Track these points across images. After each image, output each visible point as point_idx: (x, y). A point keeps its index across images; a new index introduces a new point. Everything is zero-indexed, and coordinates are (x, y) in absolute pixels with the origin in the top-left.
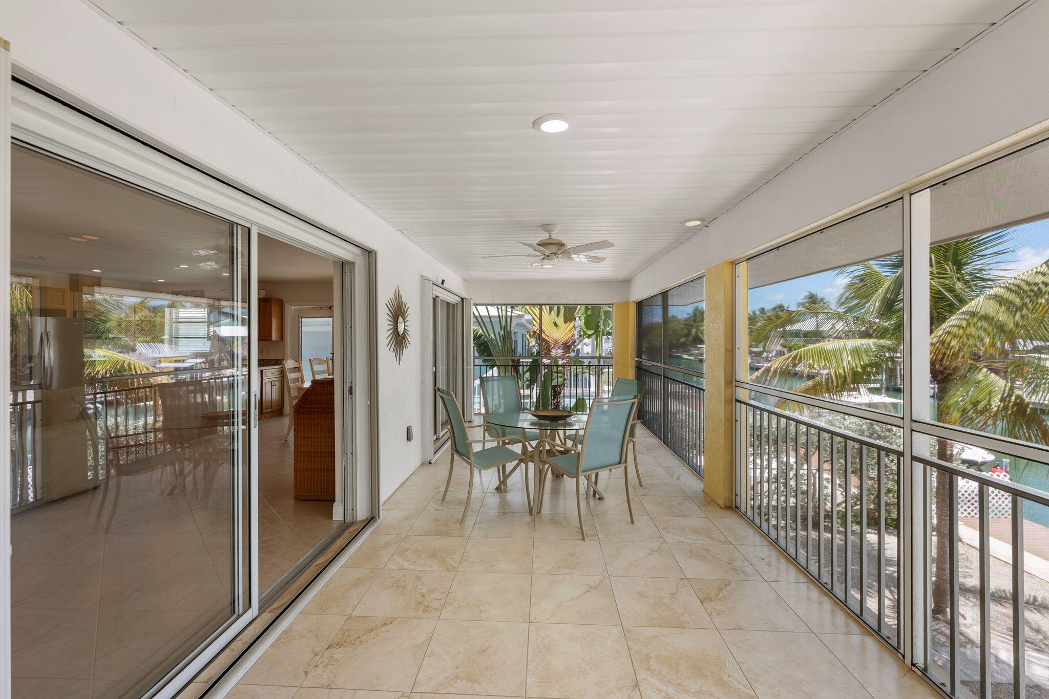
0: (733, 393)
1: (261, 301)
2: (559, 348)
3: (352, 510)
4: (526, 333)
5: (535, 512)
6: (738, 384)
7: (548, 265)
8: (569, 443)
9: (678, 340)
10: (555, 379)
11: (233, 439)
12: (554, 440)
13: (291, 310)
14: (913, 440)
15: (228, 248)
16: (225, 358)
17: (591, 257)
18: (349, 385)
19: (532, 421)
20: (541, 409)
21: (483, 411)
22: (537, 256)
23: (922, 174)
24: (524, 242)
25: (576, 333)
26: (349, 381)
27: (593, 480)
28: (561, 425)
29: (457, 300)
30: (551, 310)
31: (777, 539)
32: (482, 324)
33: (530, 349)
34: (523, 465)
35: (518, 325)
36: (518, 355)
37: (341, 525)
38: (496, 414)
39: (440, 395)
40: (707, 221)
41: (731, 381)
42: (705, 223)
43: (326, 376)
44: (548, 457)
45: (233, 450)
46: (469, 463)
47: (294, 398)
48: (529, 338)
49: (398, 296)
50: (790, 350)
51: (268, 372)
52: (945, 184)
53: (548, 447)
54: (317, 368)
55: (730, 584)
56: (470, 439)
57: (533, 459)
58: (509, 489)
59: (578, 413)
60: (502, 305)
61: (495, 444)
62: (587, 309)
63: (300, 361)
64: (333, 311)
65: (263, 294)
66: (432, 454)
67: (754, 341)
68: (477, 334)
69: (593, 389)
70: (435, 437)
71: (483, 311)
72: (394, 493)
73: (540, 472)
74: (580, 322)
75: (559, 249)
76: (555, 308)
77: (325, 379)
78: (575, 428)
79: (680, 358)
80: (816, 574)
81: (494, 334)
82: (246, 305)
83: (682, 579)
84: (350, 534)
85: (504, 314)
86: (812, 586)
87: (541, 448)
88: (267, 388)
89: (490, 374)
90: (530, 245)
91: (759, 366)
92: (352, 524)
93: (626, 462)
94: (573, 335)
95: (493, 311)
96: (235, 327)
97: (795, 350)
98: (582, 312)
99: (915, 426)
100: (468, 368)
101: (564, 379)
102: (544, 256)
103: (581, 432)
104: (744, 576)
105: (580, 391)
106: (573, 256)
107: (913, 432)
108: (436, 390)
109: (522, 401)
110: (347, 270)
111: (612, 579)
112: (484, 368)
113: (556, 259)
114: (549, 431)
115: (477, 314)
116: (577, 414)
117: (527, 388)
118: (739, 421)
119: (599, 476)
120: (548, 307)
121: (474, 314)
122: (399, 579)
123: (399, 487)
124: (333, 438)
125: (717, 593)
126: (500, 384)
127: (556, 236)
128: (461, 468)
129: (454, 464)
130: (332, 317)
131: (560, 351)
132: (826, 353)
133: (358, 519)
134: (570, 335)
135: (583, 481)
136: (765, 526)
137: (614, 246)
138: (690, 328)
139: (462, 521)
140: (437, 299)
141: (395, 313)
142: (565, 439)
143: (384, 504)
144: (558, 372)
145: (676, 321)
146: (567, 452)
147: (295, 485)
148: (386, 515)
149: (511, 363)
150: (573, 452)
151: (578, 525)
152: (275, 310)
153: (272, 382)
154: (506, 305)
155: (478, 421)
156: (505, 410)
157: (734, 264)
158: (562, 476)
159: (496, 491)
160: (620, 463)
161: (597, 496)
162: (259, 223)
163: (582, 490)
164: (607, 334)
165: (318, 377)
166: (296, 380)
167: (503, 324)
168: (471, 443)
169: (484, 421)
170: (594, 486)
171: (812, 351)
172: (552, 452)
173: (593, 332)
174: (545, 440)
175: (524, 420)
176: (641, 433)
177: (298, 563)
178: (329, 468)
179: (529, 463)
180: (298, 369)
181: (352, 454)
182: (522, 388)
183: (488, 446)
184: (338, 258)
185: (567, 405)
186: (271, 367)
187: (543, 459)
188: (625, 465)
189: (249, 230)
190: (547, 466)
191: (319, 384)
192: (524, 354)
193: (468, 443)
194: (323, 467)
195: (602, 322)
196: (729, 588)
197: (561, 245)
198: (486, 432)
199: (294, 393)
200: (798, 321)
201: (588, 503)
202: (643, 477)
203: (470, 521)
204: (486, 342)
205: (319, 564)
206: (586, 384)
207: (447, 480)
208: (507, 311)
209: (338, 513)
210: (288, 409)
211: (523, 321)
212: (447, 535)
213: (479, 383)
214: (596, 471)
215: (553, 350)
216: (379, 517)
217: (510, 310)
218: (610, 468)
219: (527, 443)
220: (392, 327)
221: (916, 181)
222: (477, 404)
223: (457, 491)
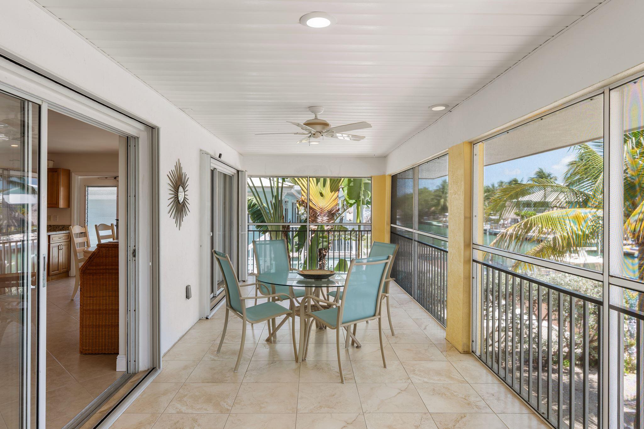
0: (471, 254)
1: (51, 171)
2: (324, 216)
3: (135, 361)
4: (296, 202)
5: (300, 359)
6: (475, 246)
7: (314, 142)
8: (332, 299)
9: (430, 208)
10: (321, 243)
11: (23, 298)
12: (318, 296)
13: (77, 179)
14: (610, 292)
15: (20, 122)
16: (13, 224)
17: (353, 136)
18: (132, 248)
19: (299, 280)
20: (308, 269)
21: (256, 272)
22: (304, 134)
23: (618, 74)
24: (293, 121)
25: (340, 202)
26: (132, 245)
27: (352, 331)
28: (324, 283)
29: (232, 172)
30: (318, 181)
31: (505, 378)
32: (256, 194)
33: (299, 216)
34: (291, 319)
35: (288, 194)
36: (289, 221)
37: (124, 375)
38: (268, 274)
39: (216, 256)
40: (450, 107)
41: (469, 244)
42: (449, 108)
43: (111, 240)
44: (312, 311)
45: (23, 309)
46: (242, 318)
47: (80, 261)
48: (298, 206)
49: (179, 168)
50: (522, 217)
51: (56, 237)
52: (635, 83)
53: (312, 303)
54: (102, 233)
55: (465, 416)
56: (243, 296)
57: (299, 313)
58: (278, 341)
59: (341, 272)
60: (273, 177)
61: (265, 300)
62: (350, 181)
63: (86, 226)
64: (118, 181)
65: (51, 166)
66: (209, 310)
67: (493, 210)
68: (252, 203)
69: (354, 252)
70: (212, 295)
71: (257, 182)
72: (174, 345)
73: (306, 325)
74: (343, 193)
75: (324, 128)
76: (322, 180)
77: (110, 243)
78: (337, 285)
79: (431, 224)
80: (535, 405)
81: (267, 203)
82: (37, 175)
83: (425, 413)
84: (132, 384)
85: (276, 185)
86: (532, 417)
87: (307, 304)
88: (54, 252)
89: (262, 238)
90: (298, 125)
91: (496, 231)
92: (134, 374)
93: (380, 314)
94: (337, 204)
95: (266, 182)
96: (26, 195)
97: (527, 218)
98: (345, 184)
99: (612, 280)
100: (242, 233)
101: (329, 243)
102: (310, 134)
103: (342, 289)
104: (477, 410)
105: (342, 253)
106: (338, 135)
107: (610, 285)
108: (213, 253)
109: (291, 262)
110: (132, 143)
111: (366, 415)
112: (257, 233)
113: (321, 137)
114: (314, 289)
115: (251, 185)
116: (339, 274)
117: (296, 251)
118: (475, 278)
119: (357, 328)
120: (315, 179)
121: (248, 184)
122: (178, 422)
123: (179, 341)
124: (117, 296)
125: (454, 424)
126: (272, 248)
127: (322, 117)
128: (235, 322)
129: (229, 319)
130: (117, 186)
131: (325, 218)
132: (552, 220)
133: (140, 370)
134: (335, 204)
135: (342, 332)
136: (495, 366)
137: (371, 127)
138: (439, 198)
139: (235, 369)
140: (215, 171)
141: (176, 184)
142: (328, 295)
143: (164, 355)
144: (323, 237)
145: (427, 192)
146: (329, 306)
147: (80, 340)
148: (165, 365)
149: (281, 229)
150: (334, 307)
151: (338, 370)
152: (62, 180)
153: (59, 246)
154: (278, 177)
155: (251, 280)
156: (276, 270)
157: (472, 144)
158: (325, 328)
159: (266, 343)
160: (374, 315)
161: (355, 345)
162: (49, 101)
163: (342, 340)
164: (367, 203)
165: (103, 241)
166: (83, 244)
167: (275, 194)
168: (244, 300)
169: (257, 280)
170: (352, 336)
171: (541, 218)
172: (317, 306)
173: (354, 201)
174: (310, 296)
175: (292, 280)
176: (394, 288)
177: (83, 411)
178: (113, 324)
179: (296, 317)
180: (84, 234)
181: (135, 311)
182: (291, 251)
183: (261, 301)
184: (123, 133)
185: (331, 266)
186: (58, 233)
187: (308, 313)
188: (379, 317)
189: (40, 107)
190: (312, 319)
191: (103, 247)
192: (294, 221)
193: (241, 300)
194: (107, 324)
195: (362, 193)
196: (464, 419)
197: (326, 125)
198: (258, 290)
199: (81, 256)
200: (529, 194)
201: (347, 351)
202: (395, 327)
203: (242, 369)
204: (259, 210)
205: (103, 411)
206: (348, 247)
207: (222, 333)
208: (278, 182)
209: (121, 364)
210: (74, 271)
211: (293, 191)
212: (221, 381)
213: (252, 247)
214: (355, 322)
215: (319, 218)
216: (159, 367)
217: (281, 182)
218: (367, 320)
219: (294, 299)
220: (173, 196)
221: (614, 79)
222: (251, 266)
223: (231, 342)
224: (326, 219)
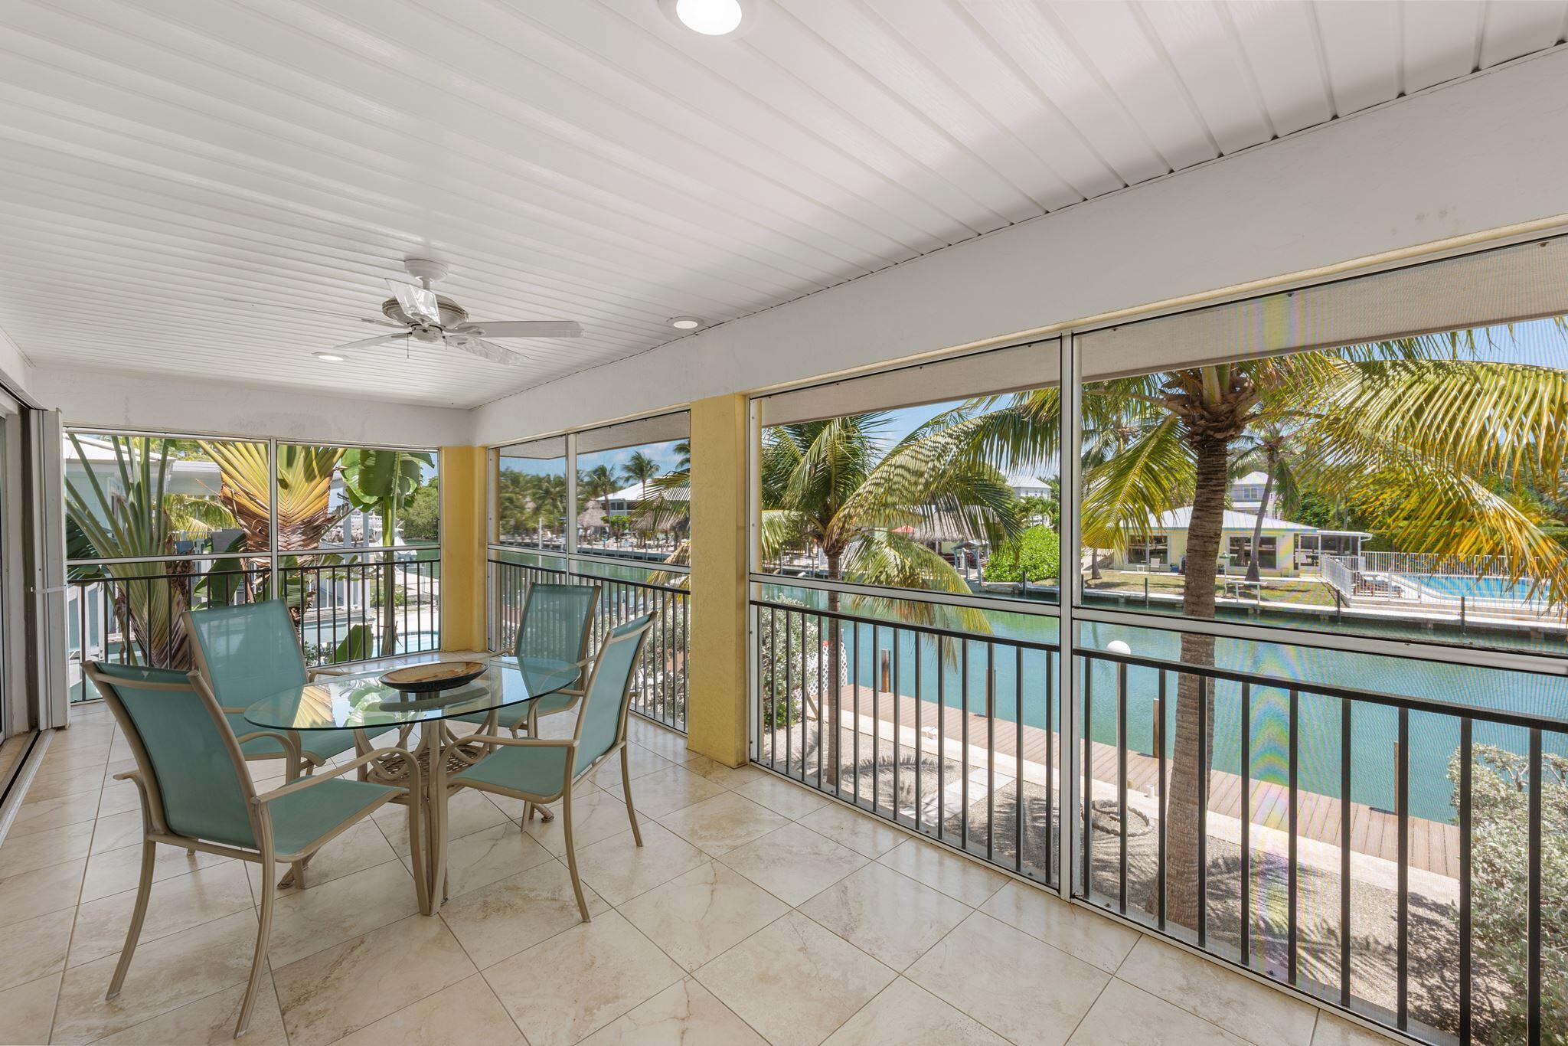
0: (747, 592)
6: (753, 577)
7: (330, 356)
25: (336, 500)
41: (744, 575)
42: (699, 328)
62: (365, 455)
74: (344, 481)
83: (790, 913)
85: (138, 458)
86: (914, 843)
94: (327, 506)
98: (350, 462)
99: (1078, 613)
100: (48, 590)
104: (847, 866)
107: (1073, 621)
111: (699, 976)
134: (320, 504)
157: (748, 398)
160: (615, 744)
164: (405, 504)
167: (136, 480)
173: (375, 499)
195: (397, 482)
215: (276, 538)
224: (299, 539)
